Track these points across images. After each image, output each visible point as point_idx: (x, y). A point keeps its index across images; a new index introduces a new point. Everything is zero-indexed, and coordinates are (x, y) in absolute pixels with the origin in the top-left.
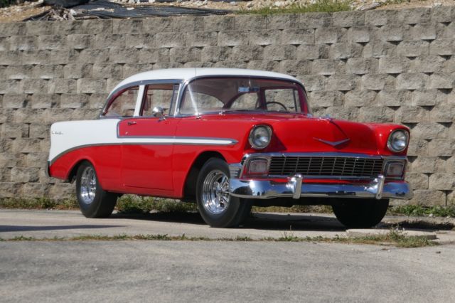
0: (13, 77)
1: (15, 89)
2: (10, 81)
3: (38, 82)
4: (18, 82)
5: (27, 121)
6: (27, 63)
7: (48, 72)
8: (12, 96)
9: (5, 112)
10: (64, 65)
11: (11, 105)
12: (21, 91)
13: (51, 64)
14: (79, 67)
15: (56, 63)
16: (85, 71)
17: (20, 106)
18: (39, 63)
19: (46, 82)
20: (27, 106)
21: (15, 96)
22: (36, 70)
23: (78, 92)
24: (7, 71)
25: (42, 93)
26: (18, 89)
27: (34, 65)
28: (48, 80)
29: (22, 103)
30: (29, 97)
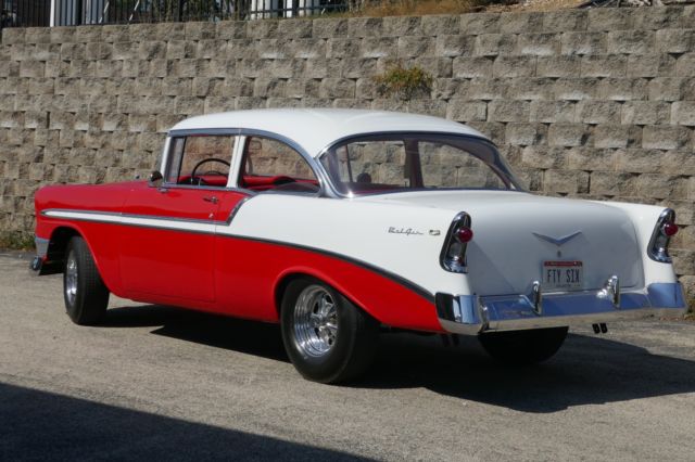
0: (565, 97)
1: (569, 115)
2: (561, 102)
3: (607, 105)
4: (573, 105)
5: (586, 168)
6: (588, 75)
7: (623, 89)
8: (563, 127)
9: (551, 152)
10: (649, 79)
11: (561, 142)
12: (578, 119)
13: (629, 76)
14: (676, 83)
15: (636, 76)
16: (686, 89)
17: (576, 142)
18: (608, 75)
19: (619, 105)
20: (587, 144)
21: (570, 127)
22: (603, 87)
23: (673, 123)
24: (555, 87)
25: (611, 123)
26: (574, 116)
27: (601, 78)
28: (622, 102)
29: (579, 138)
30: (591, 128)
